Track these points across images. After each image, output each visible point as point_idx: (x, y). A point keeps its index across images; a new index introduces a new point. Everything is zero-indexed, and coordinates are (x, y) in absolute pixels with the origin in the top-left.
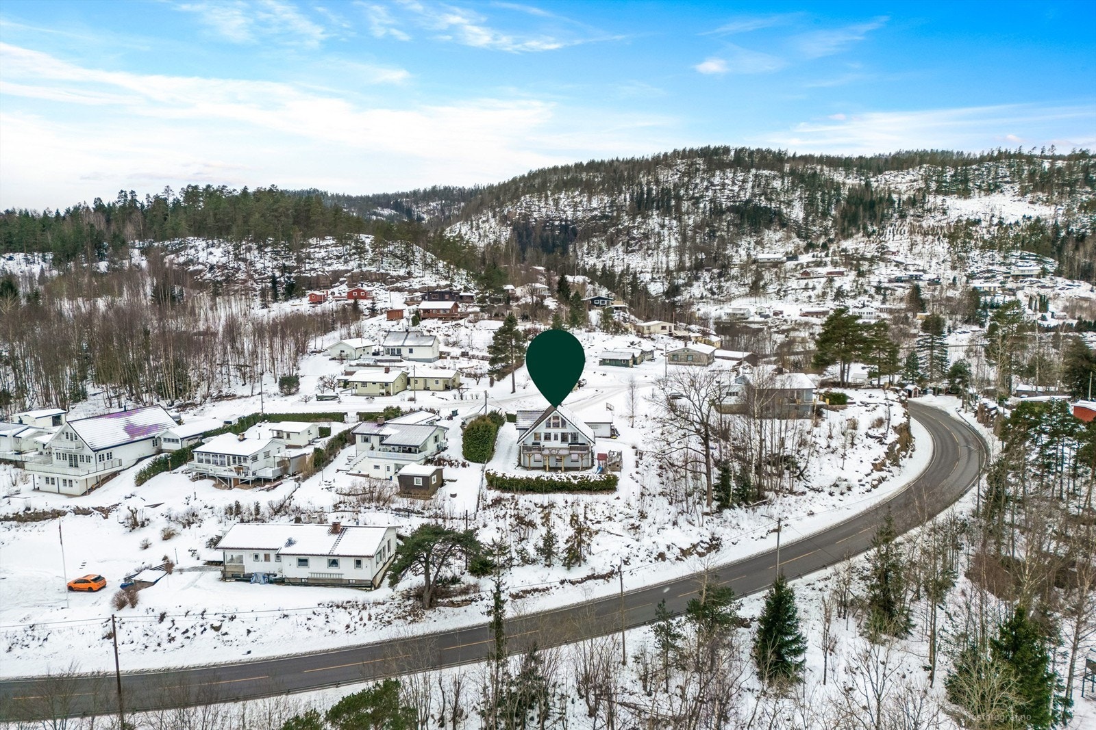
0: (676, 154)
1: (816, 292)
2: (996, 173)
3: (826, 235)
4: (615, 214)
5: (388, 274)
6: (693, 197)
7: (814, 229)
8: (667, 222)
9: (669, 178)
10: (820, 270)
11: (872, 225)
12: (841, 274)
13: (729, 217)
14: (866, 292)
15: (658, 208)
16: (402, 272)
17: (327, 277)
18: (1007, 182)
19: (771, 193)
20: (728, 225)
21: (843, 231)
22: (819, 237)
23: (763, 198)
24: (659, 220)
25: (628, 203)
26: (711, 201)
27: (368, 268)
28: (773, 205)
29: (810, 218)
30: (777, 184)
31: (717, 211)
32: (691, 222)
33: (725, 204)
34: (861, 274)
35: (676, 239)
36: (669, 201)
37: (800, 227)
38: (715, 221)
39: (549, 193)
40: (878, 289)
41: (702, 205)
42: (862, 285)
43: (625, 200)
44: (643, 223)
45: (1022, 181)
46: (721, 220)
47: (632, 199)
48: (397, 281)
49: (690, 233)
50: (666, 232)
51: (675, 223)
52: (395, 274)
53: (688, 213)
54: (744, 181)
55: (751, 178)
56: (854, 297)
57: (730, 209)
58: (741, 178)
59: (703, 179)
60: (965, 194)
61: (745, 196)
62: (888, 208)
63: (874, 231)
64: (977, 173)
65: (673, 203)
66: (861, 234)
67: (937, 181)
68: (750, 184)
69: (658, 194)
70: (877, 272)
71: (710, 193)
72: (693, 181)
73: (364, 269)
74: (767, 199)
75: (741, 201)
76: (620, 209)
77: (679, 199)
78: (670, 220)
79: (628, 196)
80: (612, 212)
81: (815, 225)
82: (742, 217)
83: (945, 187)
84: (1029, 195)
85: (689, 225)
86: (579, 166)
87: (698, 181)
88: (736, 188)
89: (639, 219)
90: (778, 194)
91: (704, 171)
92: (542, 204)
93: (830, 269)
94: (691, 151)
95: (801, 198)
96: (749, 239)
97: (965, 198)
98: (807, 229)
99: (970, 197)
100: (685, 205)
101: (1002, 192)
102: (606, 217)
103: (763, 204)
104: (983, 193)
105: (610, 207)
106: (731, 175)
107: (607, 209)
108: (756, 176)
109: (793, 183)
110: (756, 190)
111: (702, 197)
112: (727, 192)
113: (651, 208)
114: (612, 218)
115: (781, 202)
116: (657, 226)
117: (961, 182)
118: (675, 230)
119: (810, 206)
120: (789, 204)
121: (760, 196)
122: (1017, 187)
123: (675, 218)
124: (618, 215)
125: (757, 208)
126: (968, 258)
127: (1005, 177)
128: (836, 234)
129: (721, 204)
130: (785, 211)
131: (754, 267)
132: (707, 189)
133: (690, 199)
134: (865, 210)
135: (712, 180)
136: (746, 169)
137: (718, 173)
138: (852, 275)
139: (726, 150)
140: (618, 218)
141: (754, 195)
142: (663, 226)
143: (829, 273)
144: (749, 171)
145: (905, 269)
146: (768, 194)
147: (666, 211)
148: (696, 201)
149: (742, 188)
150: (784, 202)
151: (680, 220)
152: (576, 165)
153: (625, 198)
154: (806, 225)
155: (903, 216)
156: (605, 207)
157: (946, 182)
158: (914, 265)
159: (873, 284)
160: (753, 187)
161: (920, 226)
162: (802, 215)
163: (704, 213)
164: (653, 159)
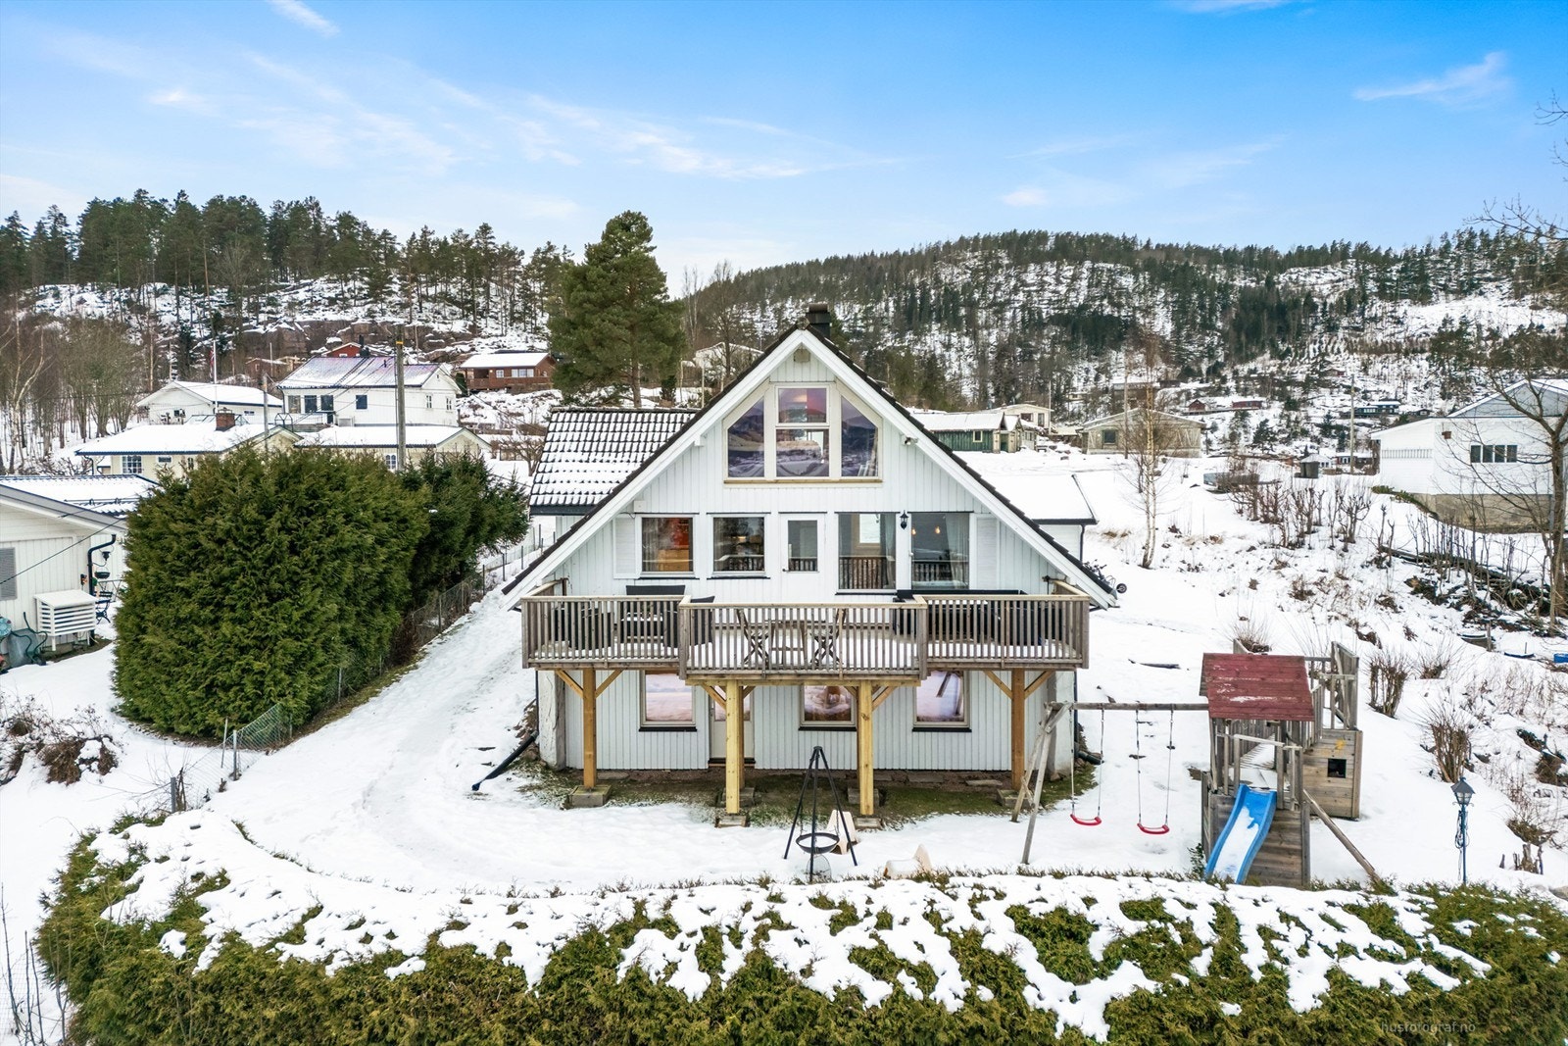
0: (963, 243)
1: (1219, 434)
2: (1471, 266)
3: (1211, 357)
4: (871, 329)
5: (429, 329)
6: (994, 304)
7: (1191, 348)
8: (954, 340)
9: (955, 276)
10: (1220, 400)
11: (1283, 341)
12: (1258, 405)
13: (1053, 331)
14: (1305, 433)
15: (939, 320)
16: (458, 326)
17: (299, 335)
18: (1489, 280)
19: (1119, 295)
20: (1053, 345)
21: (1239, 350)
22: (1199, 360)
23: (1105, 302)
24: (942, 337)
25: (891, 314)
26: (1023, 308)
27: (389, 318)
28: (1123, 313)
29: (1184, 333)
30: (1127, 282)
31: (1033, 323)
32: (993, 339)
33: (1047, 311)
34: (1291, 405)
35: (970, 365)
36: (956, 310)
37: (1167, 346)
38: (1031, 336)
39: (768, 302)
40: (1326, 429)
41: (1009, 314)
42: (1297, 422)
43: (887, 309)
44: (916, 342)
45: (1514, 277)
46: (1041, 336)
47: (897, 308)
48: (448, 343)
49: (991, 357)
50: (953, 354)
51: (967, 341)
52: (443, 328)
53: (987, 327)
54: (1075, 278)
55: (1086, 274)
56: (1287, 441)
57: (1054, 320)
58: (1069, 274)
59: (1008, 277)
60: (1423, 297)
61: (1078, 299)
62: (1307, 317)
63: (1288, 350)
64: (1439, 266)
65: (963, 312)
66: (1267, 356)
67: (1376, 280)
68: (1084, 283)
69: (938, 300)
70: (1317, 403)
71: (1021, 296)
72: (993, 280)
73: (379, 319)
74: (1112, 303)
75: (1072, 307)
76: (879, 322)
77: (972, 305)
78: (959, 336)
79: (891, 304)
80: (867, 326)
81: (1191, 343)
82: (1074, 330)
83: (1391, 287)
84: (1528, 297)
85: (989, 345)
86: (813, 265)
87: (1001, 279)
88: (1063, 289)
89: (909, 336)
90: (1129, 296)
91: (1008, 267)
92: (757, 317)
93: (1237, 398)
94: (987, 239)
95: (1166, 303)
96: (1086, 364)
97: (1424, 304)
98: (1179, 349)
99: (1430, 303)
100: (982, 316)
101: (1481, 293)
102: (858, 334)
103: (1108, 311)
104: (1451, 296)
105: (863, 320)
106: (1053, 270)
107: (860, 323)
108: (1093, 270)
109: (1151, 280)
110: (1096, 292)
111: (1008, 302)
112: (1047, 295)
113: (929, 320)
114: (867, 335)
115: (1135, 309)
116: (938, 346)
117: (1415, 280)
118: (968, 351)
119: (1180, 315)
120: (1147, 311)
121: (1102, 298)
122: (1506, 286)
123: (967, 335)
124: (876, 331)
125: (1097, 317)
126: (1469, 380)
127: (1485, 271)
128: (1227, 357)
129: (1040, 313)
130: (1142, 322)
131: (1107, 398)
132: (1016, 290)
133: (990, 306)
134: (1270, 318)
135: (1023, 277)
136: (1077, 261)
137: (1032, 267)
138: (1277, 407)
139: (1042, 237)
140: (877, 335)
141: (1090, 298)
142: (948, 346)
143: (1235, 405)
144: (1081, 263)
145: (1365, 398)
146: (1115, 296)
147: (952, 322)
148: (999, 308)
149: (1071, 288)
150: (1139, 308)
151: (975, 336)
152: (809, 263)
153: (887, 307)
154: (1178, 342)
155: (1331, 328)
156: (856, 319)
157: (1391, 280)
158: (1377, 392)
159: (1313, 420)
160: (1089, 286)
161: (1362, 342)
162: (1169, 327)
163: (1013, 325)
164: (929, 251)
